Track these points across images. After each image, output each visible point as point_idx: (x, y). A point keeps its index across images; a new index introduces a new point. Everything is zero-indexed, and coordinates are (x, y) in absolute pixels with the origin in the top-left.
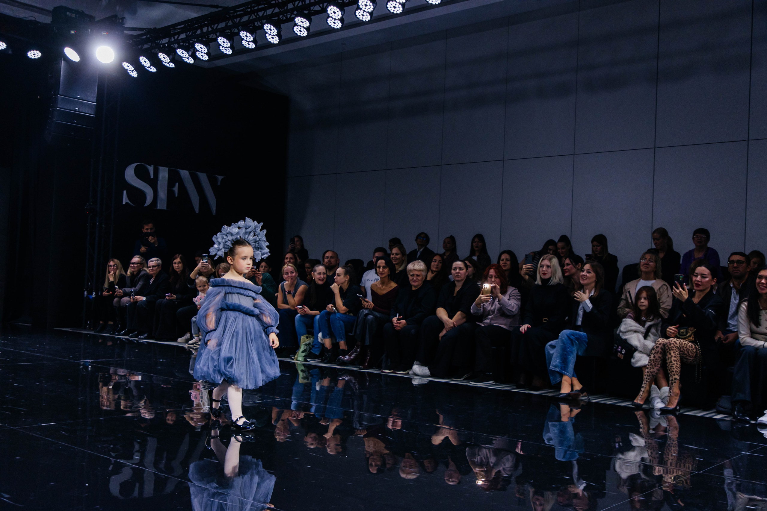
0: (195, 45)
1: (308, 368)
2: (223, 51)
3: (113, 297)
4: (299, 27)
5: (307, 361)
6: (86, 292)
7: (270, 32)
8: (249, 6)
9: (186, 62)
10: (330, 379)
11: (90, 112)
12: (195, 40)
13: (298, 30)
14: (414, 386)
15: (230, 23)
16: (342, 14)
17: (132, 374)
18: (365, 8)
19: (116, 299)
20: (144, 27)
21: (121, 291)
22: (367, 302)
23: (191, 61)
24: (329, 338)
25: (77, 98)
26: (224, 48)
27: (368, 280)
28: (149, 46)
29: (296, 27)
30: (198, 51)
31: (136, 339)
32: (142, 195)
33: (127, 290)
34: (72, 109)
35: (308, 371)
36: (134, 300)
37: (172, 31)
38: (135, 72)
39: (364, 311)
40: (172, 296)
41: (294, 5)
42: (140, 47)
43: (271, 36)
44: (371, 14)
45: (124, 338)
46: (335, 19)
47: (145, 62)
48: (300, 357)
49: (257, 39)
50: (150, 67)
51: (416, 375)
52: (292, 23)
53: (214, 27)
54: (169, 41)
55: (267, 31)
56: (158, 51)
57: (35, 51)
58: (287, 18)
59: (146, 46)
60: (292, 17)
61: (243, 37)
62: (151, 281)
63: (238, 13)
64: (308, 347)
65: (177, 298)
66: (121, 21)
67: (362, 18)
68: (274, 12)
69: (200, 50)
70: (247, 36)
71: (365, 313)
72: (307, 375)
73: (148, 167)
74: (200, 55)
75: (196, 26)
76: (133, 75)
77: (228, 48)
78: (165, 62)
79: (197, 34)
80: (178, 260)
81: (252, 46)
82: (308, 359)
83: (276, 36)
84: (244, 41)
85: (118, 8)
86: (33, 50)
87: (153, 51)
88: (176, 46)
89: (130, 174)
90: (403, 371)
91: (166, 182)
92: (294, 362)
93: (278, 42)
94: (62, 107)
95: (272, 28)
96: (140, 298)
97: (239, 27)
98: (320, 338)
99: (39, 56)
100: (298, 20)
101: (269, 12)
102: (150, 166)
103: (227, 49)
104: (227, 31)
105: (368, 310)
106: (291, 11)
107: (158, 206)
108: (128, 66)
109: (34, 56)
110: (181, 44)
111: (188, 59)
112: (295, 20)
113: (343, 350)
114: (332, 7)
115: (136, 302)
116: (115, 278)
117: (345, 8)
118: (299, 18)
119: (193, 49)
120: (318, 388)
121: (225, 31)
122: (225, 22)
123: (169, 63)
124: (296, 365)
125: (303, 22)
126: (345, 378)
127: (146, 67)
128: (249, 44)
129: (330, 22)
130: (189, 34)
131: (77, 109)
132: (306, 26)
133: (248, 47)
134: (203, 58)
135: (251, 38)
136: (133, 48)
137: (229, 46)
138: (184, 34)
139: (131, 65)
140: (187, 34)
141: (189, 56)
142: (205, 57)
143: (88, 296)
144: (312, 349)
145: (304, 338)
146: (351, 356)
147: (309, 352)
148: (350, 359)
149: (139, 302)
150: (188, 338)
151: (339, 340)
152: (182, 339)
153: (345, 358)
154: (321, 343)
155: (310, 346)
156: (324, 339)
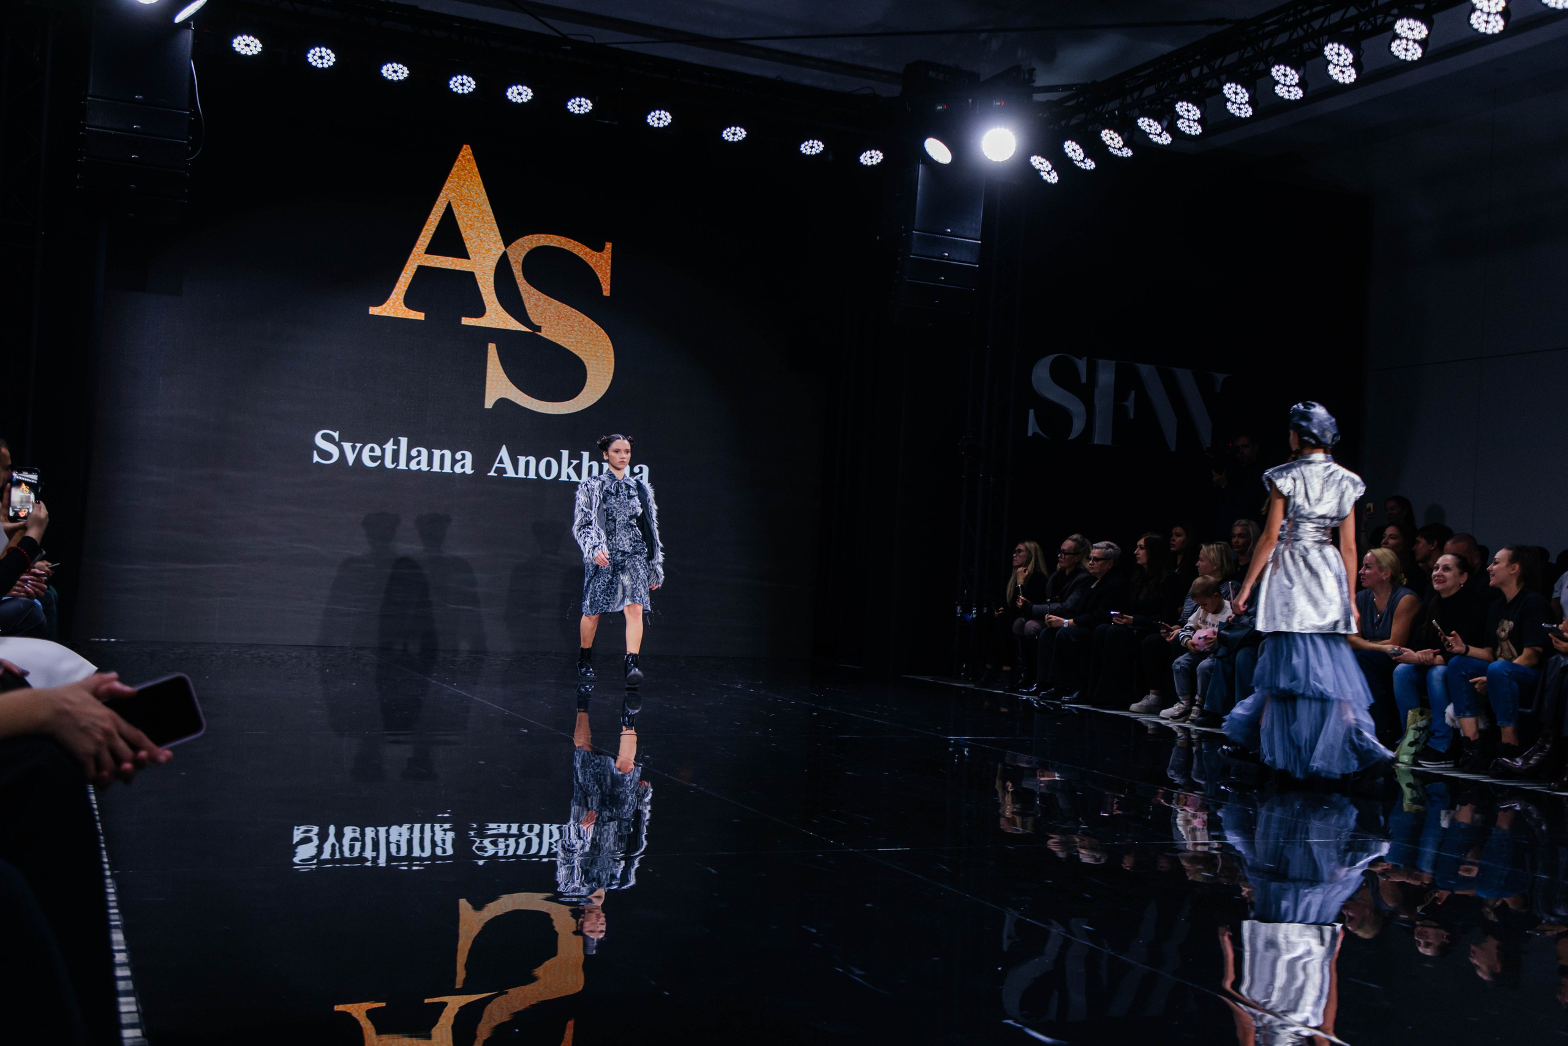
0: (1176, 105)
1: (1424, 780)
2: (1232, 111)
4: (1404, 41)
5: (1420, 765)
6: (959, 608)
7: (1338, 60)
8: (1292, 12)
9: (1157, 143)
10: (1474, 807)
11: (968, 260)
12: (1176, 95)
13: (1400, 48)
15: (1249, 53)
19: (1017, 622)
20: (1074, 82)
23: (1166, 139)
24: (1471, 716)
25: (946, 234)
26: (1235, 106)
28: (1078, 121)
29: (1398, 42)
30: (1182, 117)
31: (1058, 702)
32: (1064, 416)
34: (936, 255)
35: (1422, 786)
37: (1128, 84)
38: (1054, 174)
39: (1562, 659)
40: (1124, 617)
42: (1063, 123)
43: (1338, 68)
46: (1489, 14)
48: (1404, 754)
49: (1306, 78)
50: (1082, 161)
52: (1389, 34)
53: (1214, 65)
54: (1122, 104)
55: (1330, 58)
56: (1101, 126)
57: (873, 152)
58: (1375, 25)
59: (1074, 122)
60: (1385, 22)
61: (1277, 78)
62: (1094, 586)
63: (1267, 29)
64: (1424, 735)
65: (1135, 622)
66: (1027, 76)
68: (1346, 17)
69: (1185, 114)
70: (1285, 75)
71: (1562, 666)
72: (1421, 797)
73: (1077, 361)
74: (1184, 125)
75: (1178, 66)
76: (1049, 181)
77: (1244, 104)
78: (1115, 148)
79: (1180, 83)
80: (1141, 542)
81: (1297, 94)
82: (1420, 761)
83: (1350, 67)
84: (1281, 86)
85: (1019, 54)
86: (870, 150)
87: (1090, 127)
88: (1137, 112)
89: (1041, 374)
91: (1112, 390)
93: (1353, 81)
94: (919, 253)
95: (1341, 52)
97: (1269, 59)
98: (1450, 716)
99: (879, 161)
100: (1402, 26)
101: (1335, 18)
102: (1081, 359)
103: (1242, 106)
104: (1244, 69)
106: (1386, 10)
107: (1096, 438)
108: (1042, 164)
109: (871, 160)
110: (1147, 107)
111: (1161, 137)
112: (1394, 26)
113: (1508, 745)
115: (1054, 629)
118: (1405, 21)
119: (1171, 114)
120: (1445, 824)
121: (1241, 70)
122: (1237, 53)
123: (1121, 148)
124: (1396, 770)
125: (1412, 30)
126: (1515, 806)
127: (1076, 162)
128: (1289, 92)
129: (1477, 21)
130: (1163, 84)
131: (947, 254)
132: (1419, 38)
133: (1286, 97)
134: (1190, 131)
135: (1294, 77)
136: (1051, 127)
137: (1247, 100)
138: (1154, 86)
139: (1047, 160)
140: (1159, 85)
141: (1163, 130)
142: (1196, 128)
143: (964, 615)
144: (1432, 740)
145: (1413, 715)
146: (1530, 760)
147: (1423, 747)
148: (1525, 768)
149: (1058, 628)
150: (1152, 703)
151: (1501, 724)
152: (1141, 706)
153: (1514, 763)
154: (1453, 727)
155: (1427, 732)
156: (1459, 718)
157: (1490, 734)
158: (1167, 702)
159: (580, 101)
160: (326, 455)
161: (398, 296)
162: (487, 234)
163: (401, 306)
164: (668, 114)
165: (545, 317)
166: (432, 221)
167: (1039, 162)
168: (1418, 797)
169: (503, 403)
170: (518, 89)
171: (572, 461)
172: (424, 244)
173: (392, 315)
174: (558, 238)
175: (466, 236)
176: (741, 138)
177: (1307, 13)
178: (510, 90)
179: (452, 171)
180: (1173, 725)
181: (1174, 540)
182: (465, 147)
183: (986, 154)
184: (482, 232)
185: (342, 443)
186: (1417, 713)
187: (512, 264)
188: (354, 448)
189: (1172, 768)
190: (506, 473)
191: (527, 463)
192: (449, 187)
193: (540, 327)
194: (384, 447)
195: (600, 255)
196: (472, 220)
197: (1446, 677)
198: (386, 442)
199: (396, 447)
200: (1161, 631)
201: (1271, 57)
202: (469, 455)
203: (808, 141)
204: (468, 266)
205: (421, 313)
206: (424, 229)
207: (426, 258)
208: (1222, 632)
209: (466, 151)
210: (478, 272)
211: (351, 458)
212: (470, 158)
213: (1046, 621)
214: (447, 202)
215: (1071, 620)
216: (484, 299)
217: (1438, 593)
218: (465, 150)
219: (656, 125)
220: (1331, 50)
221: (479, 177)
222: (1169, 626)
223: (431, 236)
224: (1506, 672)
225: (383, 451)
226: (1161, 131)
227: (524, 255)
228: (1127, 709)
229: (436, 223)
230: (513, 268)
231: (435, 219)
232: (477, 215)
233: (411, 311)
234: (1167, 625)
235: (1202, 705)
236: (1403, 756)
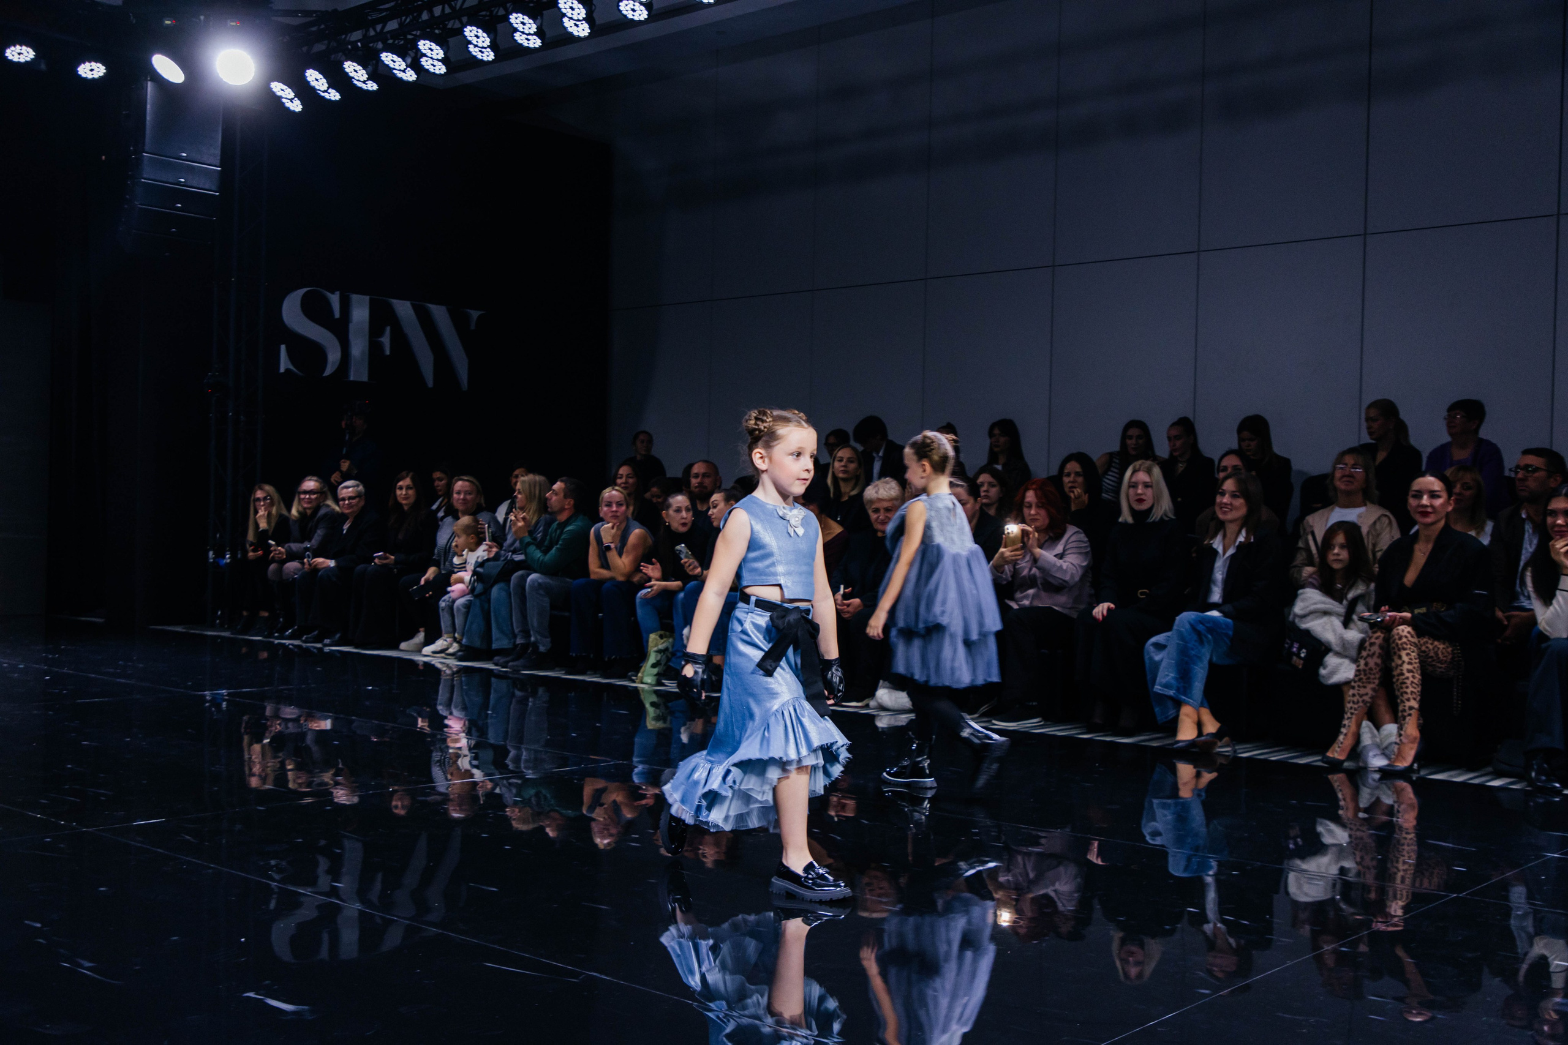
0: (419, 43)
1: (664, 697)
2: (474, 54)
3: (265, 561)
4: (631, 2)
5: (663, 685)
6: (211, 553)
7: (572, 14)
9: (401, 79)
11: (207, 187)
12: (418, 33)
13: (627, 8)
14: (880, 730)
17: (310, 717)
19: (273, 567)
20: (314, 9)
21: (283, 550)
23: (410, 76)
25: (180, 158)
26: (477, 49)
28: (321, 48)
30: (425, 55)
31: (319, 645)
32: (318, 352)
33: (295, 546)
34: (170, 181)
35: (664, 704)
36: (310, 565)
37: (370, 16)
38: (297, 103)
40: (387, 558)
42: (305, 49)
43: (573, 22)
45: (292, 645)
47: (317, 80)
48: (648, 675)
49: (544, 27)
50: (327, 91)
51: (882, 708)
53: (456, 4)
54: (365, 36)
55: (564, 11)
56: (343, 58)
57: (93, 64)
59: (317, 48)
61: (515, 26)
62: (346, 527)
64: (664, 656)
69: (429, 53)
70: (523, 24)
72: (663, 713)
73: (330, 295)
74: (428, 63)
75: (419, 3)
76: (292, 108)
77: (485, 48)
78: (359, 81)
79: (423, 21)
80: (402, 483)
81: (535, 43)
82: (664, 681)
83: (584, 22)
84: (518, 33)
86: (90, 62)
87: (333, 56)
88: (380, 45)
89: (292, 310)
90: (858, 701)
91: (366, 326)
92: (636, 687)
93: (587, 35)
94: (152, 177)
95: (575, 6)
96: (323, 562)
97: (508, 5)
98: (687, 636)
99: (101, 74)
102: (333, 293)
103: (483, 50)
104: (484, 13)
107: (351, 374)
108: (283, 90)
109: (91, 73)
110: (390, 41)
111: (405, 73)
115: (314, 571)
116: (269, 523)
119: (414, 51)
120: (685, 739)
121: (481, 14)
123: (366, 81)
124: (641, 692)
127: (319, 92)
130: (405, 20)
131: (183, 180)
133: (525, 44)
134: (434, 70)
135: (531, 26)
136: (292, 53)
137: (489, 44)
138: (396, 20)
139: (289, 88)
140: (401, 20)
141: (407, 66)
142: (440, 67)
143: (217, 560)
145: (655, 639)
147: (665, 668)
155: (666, 652)
158: (429, 641)
167: (279, 88)
168: (660, 714)
183: (221, 76)
186: (657, 637)
201: (510, 4)
203: (15, 46)
220: (565, 3)
226: (405, 67)
235: (464, 641)
236: (646, 679)
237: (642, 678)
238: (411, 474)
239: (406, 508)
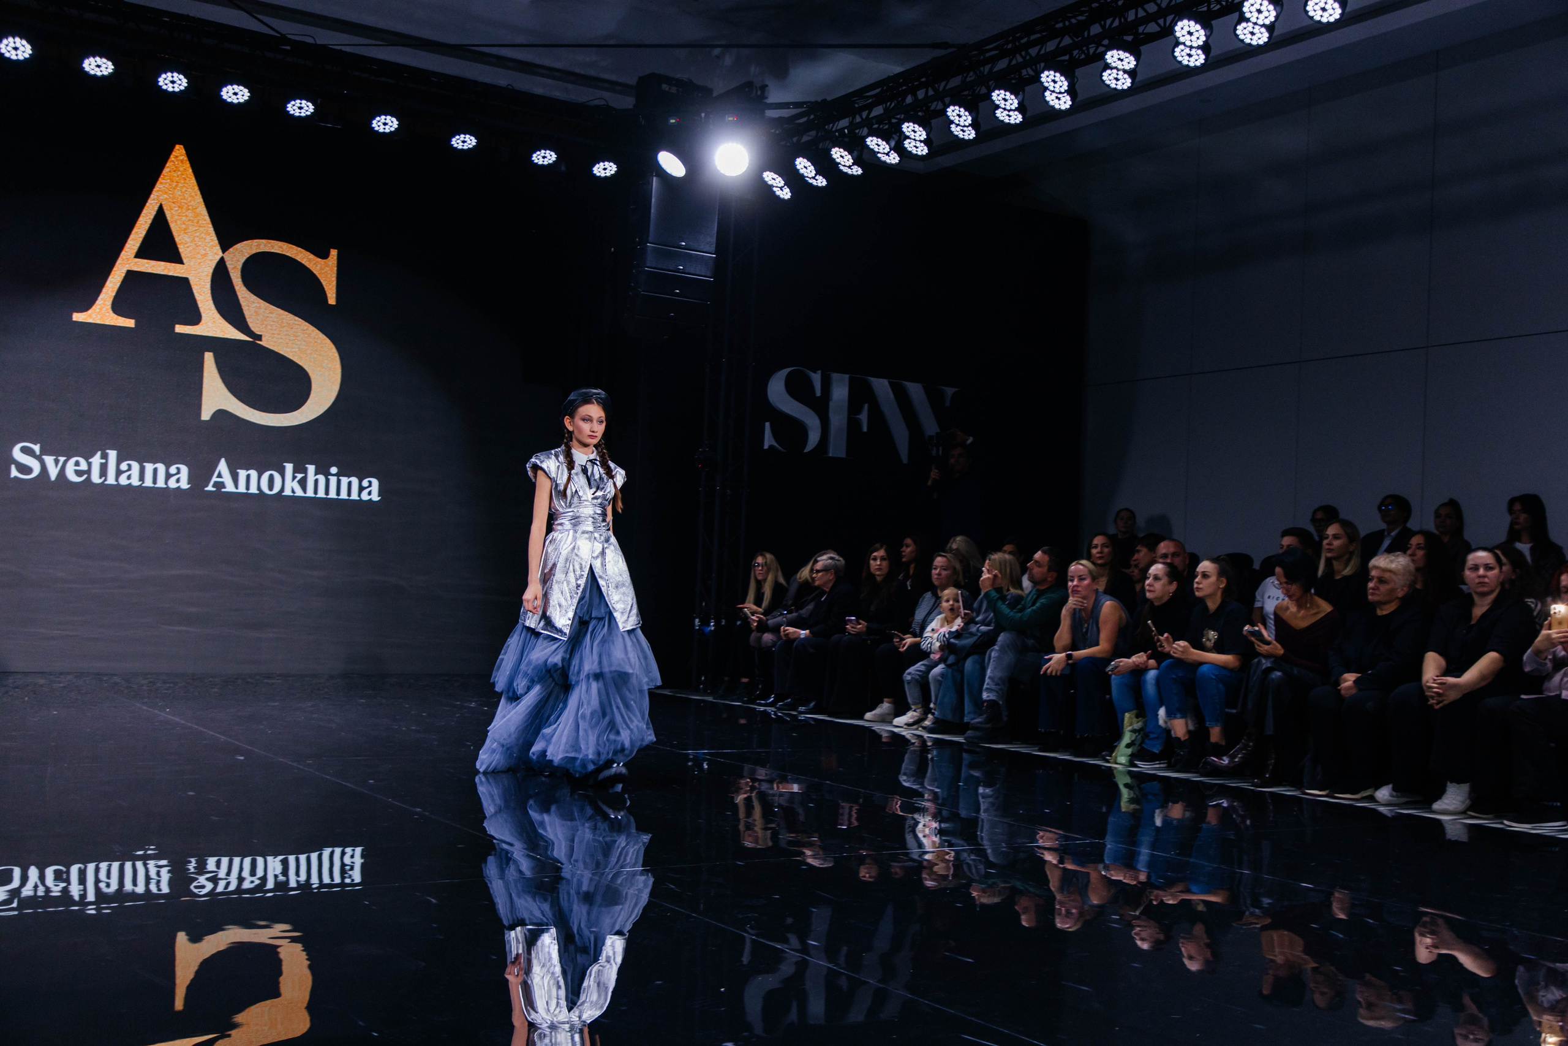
0: (903, 126)
1: (1139, 778)
2: (956, 133)
4: (1115, 71)
5: (1136, 766)
6: (697, 620)
7: (1054, 87)
8: (1010, 38)
9: (885, 162)
10: (1185, 804)
11: (701, 273)
12: (903, 116)
13: (1111, 77)
15: (971, 77)
16: (1205, 35)
18: (1257, 18)
20: (804, 100)
22: (1268, 643)
23: (894, 159)
24: (1182, 718)
25: (680, 247)
26: (959, 128)
27: (1269, 597)
28: (809, 138)
29: (1109, 71)
30: (908, 137)
31: (795, 713)
32: (801, 430)
34: (671, 268)
35: (1139, 786)
36: (785, 635)
37: (857, 103)
38: (787, 190)
39: (1264, 661)
40: (859, 624)
41: (1103, 27)
42: (795, 139)
43: (1054, 95)
44: (1270, 28)
46: (1191, 47)
47: (806, 167)
49: (1025, 103)
50: (814, 178)
52: (1101, 64)
53: (939, 87)
54: (851, 123)
55: (1046, 84)
56: (831, 144)
57: (606, 163)
58: (1087, 55)
59: (805, 138)
60: (1097, 51)
61: (997, 102)
63: (988, 55)
64: (1139, 737)
65: (867, 632)
66: (759, 93)
67: (1251, 39)
68: (1061, 45)
69: (912, 135)
70: (1005, 100)
71: (1264, 667)
72: (1137, 796)
73: (812, 374)
74: (911, 145)
75: (904, 88)
76: (782, 196)
77: (967, 127)
78: (844, 166)
79: (907, 105)
81: (1017, 118)
82: (1136, 762)
83: (1066, 94)
84: (1001, 110)
85: (753, 69)
86: (604, 162)
87: (822, 144)
88: (865, 131)
89: (777, 390)
91: (846, 404)
92: (1110, 767)
93: (1069, 107)
94: (653, 266)
95: (1057, 79)
96: (797, 632)
97: (991, 83)
98: (1162, 718)
99: (613, 172)
100: (1113, 56)
101: (1051, 46)
102: (815, 372)
103: (965, 129)
104: (966, 93)
105: (1272, 659)
106: (1097, 40)
107: (831, 449)
108: (774, 179)
109: (604, 172)
110: (876, 126)
111: (889, 156)
112: (1106, 57)
113: (1216, 744)
114: (1185, 22)
115: (790, 641)
117: (1213, 22)
118: (1115, 52)
119: (898, 134)
120: (1158, 822)
121: (962, 94)
122: (961, 76)
123: (851, 166)
124: (1115, 771)
125: (1122, 60)
126: (1223, 802)
127: (807, 179)
128: (1009, 116)
129: (1180, 53)
130: (890, 105)
131: (682, 267)
132: (1129, 68)
133: (1007, 121)
134: (917, 151)
135: (1013, 102)
136: (783, 143)
137: (970, 122)
138: (881, 106)
139: (780, 176)
140: (886, 105)
141: (891, 149)
142: (922, 148)
143: (702, 627)
144: (1147, 741)
145: (1130, 718)
146: (1235, 758)
147: (1139, 747)
148: (1232, 765)
149: (795, 639)
150: (886, 711)
151: (1209, 724)
152: (875, 715)
153: (1222, 762)
154: (1165, 729)
155: (1142, 733)
156: (1170, 720)
157: (1199, 735)
158: (900, 711)
159: (301, 104)
160: (25, 469)
161: (105, 301)
162: (202, 238)
163: (108, 312)
164: (394, 119)
165: (266, 327)
166: (142, 224)
167: (772, 178)
168: (1135, 796)
169: (221, 415)
170: (233, 89)
171: (296, 475)
172: (134, 247)
173: (98, 322)
174: (280, 244)
175: (180, 240)
176: (471, 146)
177: (1024, 41)
178: (225, 90)
179: (164, 172)
180: (906, 733)
181: (904, 551)
182: (177, 147)
183: (719, 168)
184: (197, 236)
185: (44, 457)
186: (1133, 716)
187: (229, 270)
188: (57, 462)
189: (905, 774)
190: (225, 488)
191: (248, 477)
192: (160, 188)
193: (261, 336)
194: (90, 460)
195: (325, 263)
196: (187, 223)
197: (1158, 680)
198: (93, 456)
199: (104, 461)
200: (895, 640)
201: (993, 82)
202: (184, 469)
203: (540, 151)
204: (183, 271)
205: (131, 320)
206: (133, 232)
207: (136, 263)
208: (952, 640)
209: (179, 152)
210: (193, 278)
211: (53, 473)
212: (183, 159)
213: (782, 633)
214: (159, 204)
215: (808, 631)
216: (200, 306)
217: (1150, 601)
218: (179, 150)
219: (381, 130)
220: (1048, 77)
221: (194, 179)
222: (902, 636)
223: (141, 239)
224: (1214, 675)
225: (90, 464)
226: (889, 150)
227: (243, 260)
228: (861, 718)
229: (147, 226)
230: (231, 275)
231: (146, 222)
232: (192, 218)
233: (120, 318)
234: (900, 634)
235: (936, 713)
236: (1121, 757)
237: (1116, 757)
238: (885, 547)
239: (879, 579)
